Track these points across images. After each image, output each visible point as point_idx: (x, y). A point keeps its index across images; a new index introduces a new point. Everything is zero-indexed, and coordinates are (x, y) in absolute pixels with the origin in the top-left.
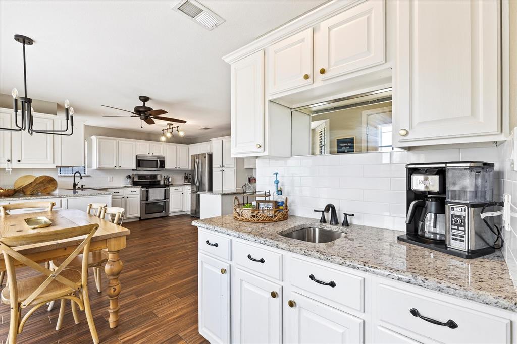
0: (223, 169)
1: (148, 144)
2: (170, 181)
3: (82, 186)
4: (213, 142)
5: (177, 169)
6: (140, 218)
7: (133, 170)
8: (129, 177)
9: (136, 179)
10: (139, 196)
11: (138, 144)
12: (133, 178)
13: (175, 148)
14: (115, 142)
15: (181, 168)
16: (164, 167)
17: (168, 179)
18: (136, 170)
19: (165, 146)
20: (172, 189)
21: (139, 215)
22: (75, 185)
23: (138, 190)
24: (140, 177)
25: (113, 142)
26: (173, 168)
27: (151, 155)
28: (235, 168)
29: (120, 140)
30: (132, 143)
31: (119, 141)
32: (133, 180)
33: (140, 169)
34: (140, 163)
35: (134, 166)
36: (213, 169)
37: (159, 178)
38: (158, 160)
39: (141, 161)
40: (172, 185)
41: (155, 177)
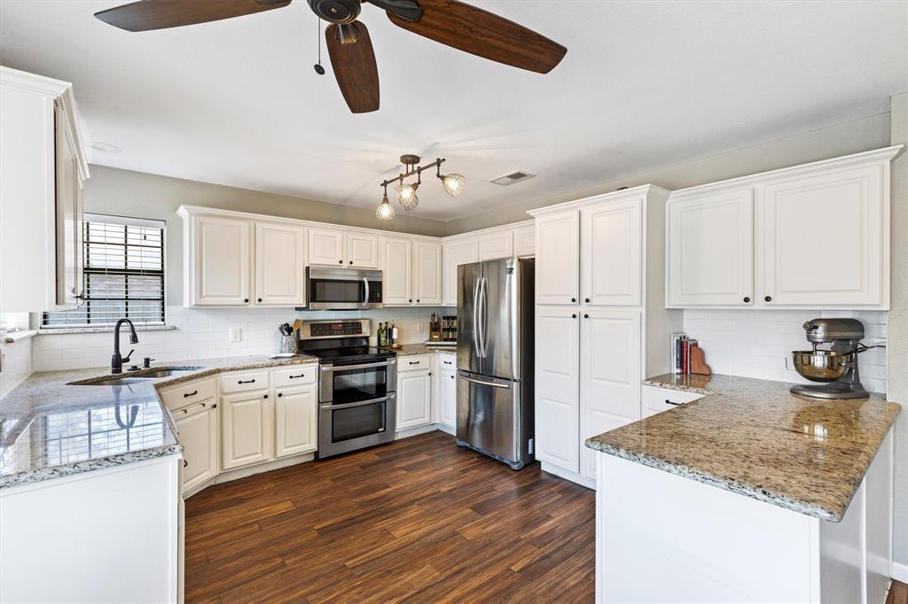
0: (584, 309)
1: (339, 235)
2: (395, 336)
3: (147, 361)
4: (538, 220)
5: (414, 304)
6: (316, 453)
7: (297, 309)
8: (288, 329)
9: (306, 335)
10: (313, 388)
11: (312, 232)
12: (298, 331)
13: (408, 247)
14: (244, 226)
15: (425, 302)
16: (381, 302)
17: (390, 331)
18: (307, 309)
19: (383, 240)
20: (402, 362)
21: (312, 446)
22: (118, 362)
23: (310, 369)
24: (317, 327)
25: (241, 224)
26: (404, 301)
27: (345, 265)
28: (643, 310)
29: (259, 221)
30: (296, 229)
31: (259, 226)
32: (298, 335)
33: (316, 305)
34: (317, 289)
35: (300, 299)
36: (537, 308)
37: (366, 331)
38: (365, 280)
39: (318, 284)
40: (400, 348)
41: (356, 326)
